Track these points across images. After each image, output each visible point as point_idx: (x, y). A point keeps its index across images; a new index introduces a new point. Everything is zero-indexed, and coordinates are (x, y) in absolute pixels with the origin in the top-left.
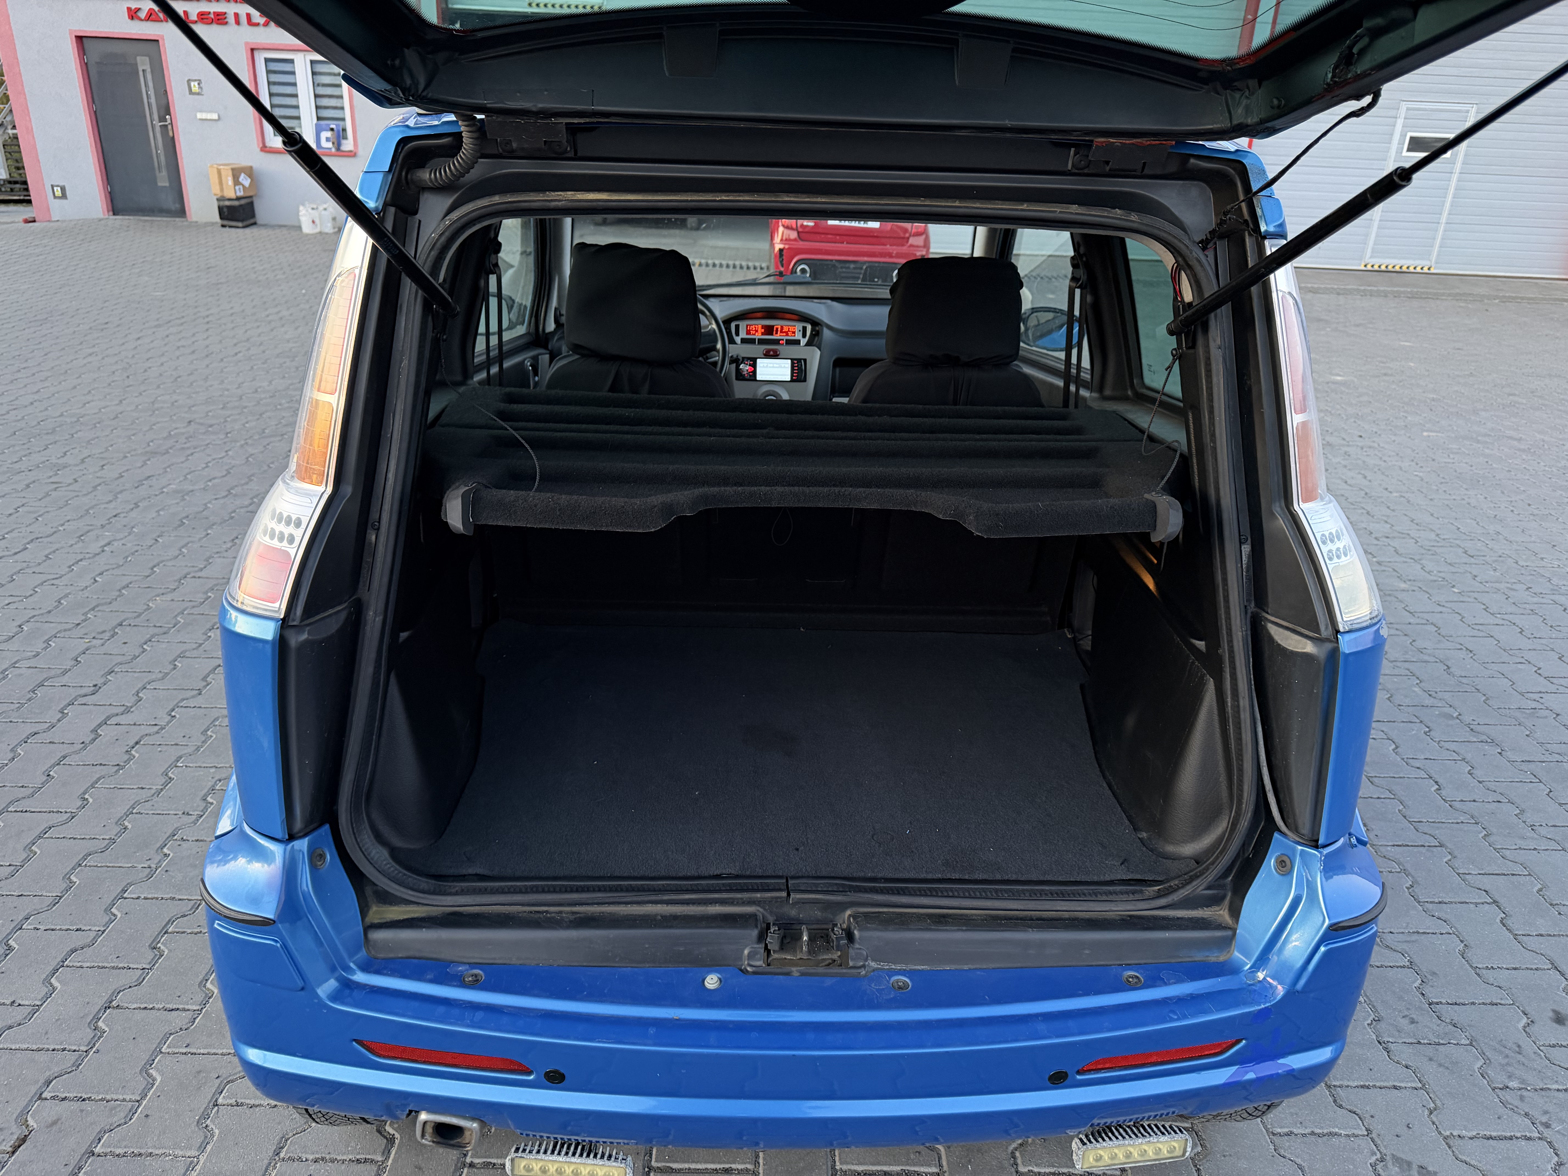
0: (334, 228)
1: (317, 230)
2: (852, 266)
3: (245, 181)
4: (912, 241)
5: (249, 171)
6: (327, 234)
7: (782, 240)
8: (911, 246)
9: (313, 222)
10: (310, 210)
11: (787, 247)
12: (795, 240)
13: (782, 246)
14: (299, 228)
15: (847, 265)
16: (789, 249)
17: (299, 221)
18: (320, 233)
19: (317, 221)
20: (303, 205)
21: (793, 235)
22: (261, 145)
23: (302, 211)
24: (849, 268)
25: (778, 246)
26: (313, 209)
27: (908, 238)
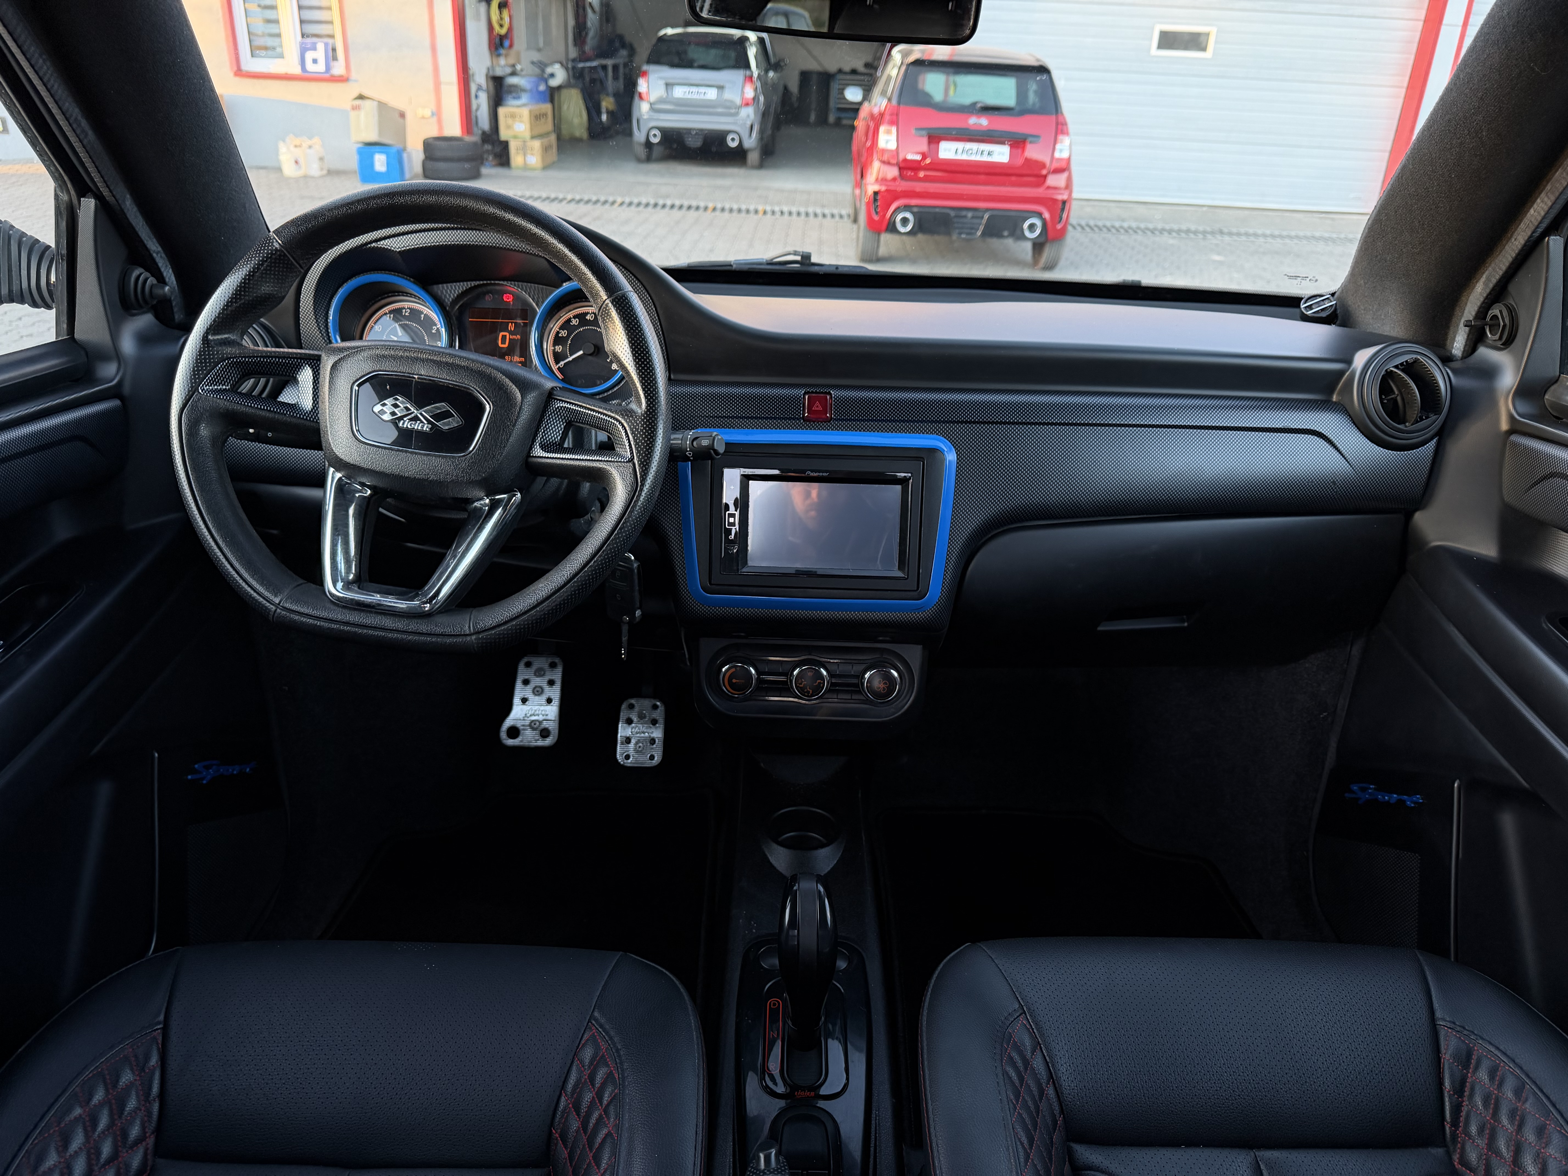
0: (322, 169)
1: (301, 173)
2: (970, 214)
4: (1052, 180)
6: (313, 177)
7: (877, 180)
8: (1049, 188)
9: (296, 162)
10: (292, 148)
11: (883, 188)
12: (894, 179)
13: (876, 188)
14: (279, 169)
15: (964, 213)
16: (887, 191)
17: (278, 161)
18: (305, 177)
19: (302, 162)
20: (284, 141)
21: (892, 172)
22: (235, 68)
23: (283, 148)
24: (965, 217)
25: (872, 186)
26: (296, 146)
27: (1045, 177)
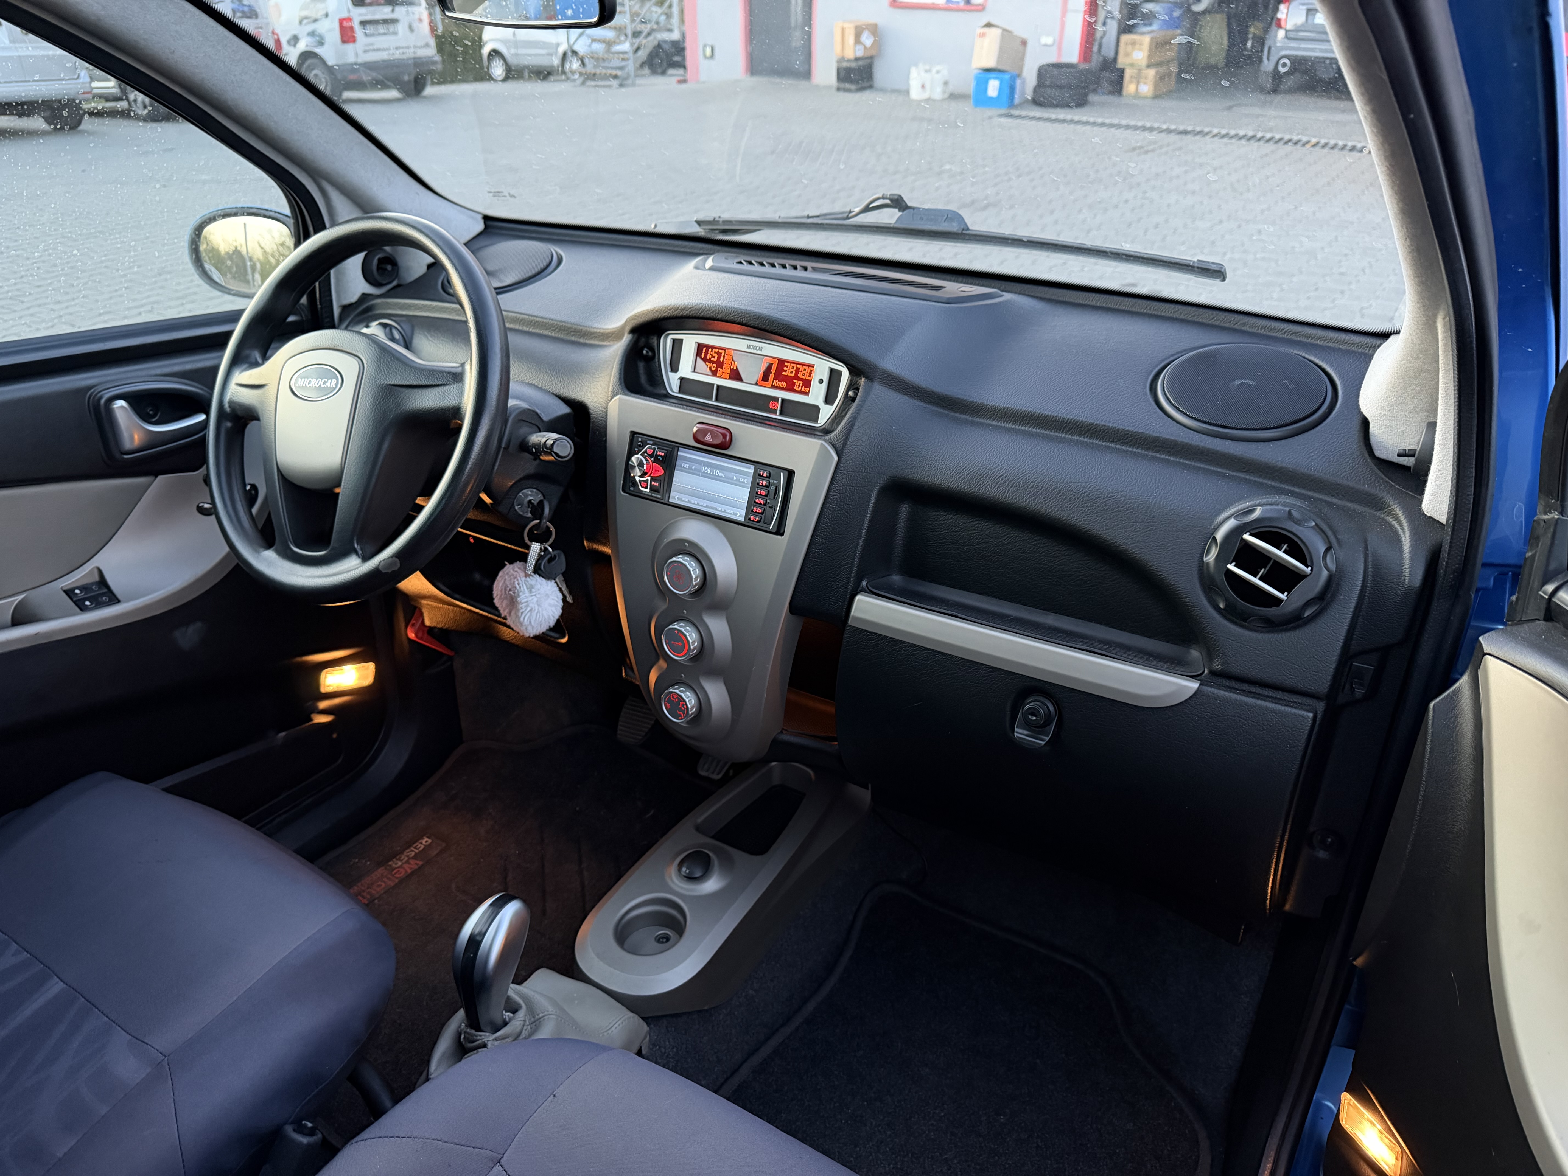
0: (944, 92)
1: (926, 95)
3: (867, 40)
5: (874, 29)
6: (934, 100)
9: (923, 86)
10: (922, 73)
14: (907, 92)
17: (909, 85)
18: (928, 100)
19: (928, 86)
20: (916, 66)
22: (891, 0)
23: (914, 73)
26: (926, 71)
